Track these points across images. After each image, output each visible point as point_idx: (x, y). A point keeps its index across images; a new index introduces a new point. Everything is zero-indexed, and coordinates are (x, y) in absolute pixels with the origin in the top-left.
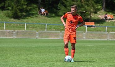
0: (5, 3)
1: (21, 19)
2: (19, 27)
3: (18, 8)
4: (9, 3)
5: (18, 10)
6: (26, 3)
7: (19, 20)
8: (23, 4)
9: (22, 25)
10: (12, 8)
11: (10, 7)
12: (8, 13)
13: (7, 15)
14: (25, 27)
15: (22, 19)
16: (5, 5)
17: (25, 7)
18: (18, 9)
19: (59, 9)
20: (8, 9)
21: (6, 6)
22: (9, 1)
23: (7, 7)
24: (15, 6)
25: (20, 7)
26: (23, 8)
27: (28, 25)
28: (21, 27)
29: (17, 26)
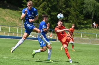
0: (68, 17)
1: (79, 30)
2: (77, 35)
3: (77, 21)
4: (71, 17)
5: (77, 23)
6: (83, 18)
8: (80, 19)
9: (79, 34)
10: (73, 21)
11: (71, 20)
12: (70, 25)
13: (69, 26)
14: (81, 36)
15: (80, 29)
16: (67, 19)
17: (82, 21)
18: (77, 22)
20: (70, 22)
21: (68, 20)
22: (71, 16)
23: (69, 21)
24: (75, 20)
25: (78, 21)
26: (81, 22)
27: (83, 34)
28: (78, 36)
29: (76, 34)
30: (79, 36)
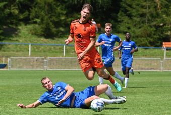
0: (30, 11)
1: (57, 39)
2: (53, 52)
3: (52, 19)
4: (36, 11)
5: (51, 23)
6: (65, 12)
7: (54, 39)
8: (59, 14)
9: (58, 48)
10: (42, 20)
11: (38, 18)
12: (36, 29)
13: (33, 32)
14: (63, 52)
15: (59, 37)
16: (29, 14)
17: (63, 18)
18: (51, 21)
19: (120, 22)
20: (36, 22)
21: (31, 17)
22: (36, 9)
23: (33, 19)
24: (46, 17)
25: (54, 18)
26: (60, 20)
27: (68, 47)
28: (56, 52)
29: (50, 49)
30: (58, 54)
